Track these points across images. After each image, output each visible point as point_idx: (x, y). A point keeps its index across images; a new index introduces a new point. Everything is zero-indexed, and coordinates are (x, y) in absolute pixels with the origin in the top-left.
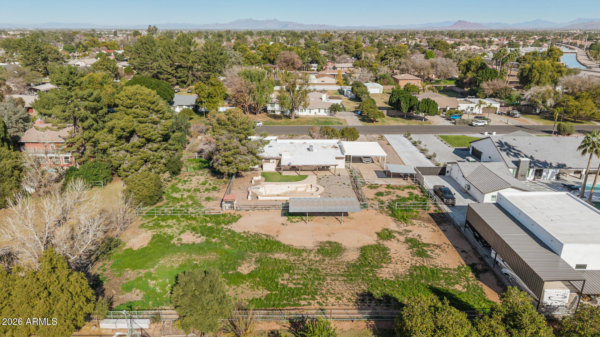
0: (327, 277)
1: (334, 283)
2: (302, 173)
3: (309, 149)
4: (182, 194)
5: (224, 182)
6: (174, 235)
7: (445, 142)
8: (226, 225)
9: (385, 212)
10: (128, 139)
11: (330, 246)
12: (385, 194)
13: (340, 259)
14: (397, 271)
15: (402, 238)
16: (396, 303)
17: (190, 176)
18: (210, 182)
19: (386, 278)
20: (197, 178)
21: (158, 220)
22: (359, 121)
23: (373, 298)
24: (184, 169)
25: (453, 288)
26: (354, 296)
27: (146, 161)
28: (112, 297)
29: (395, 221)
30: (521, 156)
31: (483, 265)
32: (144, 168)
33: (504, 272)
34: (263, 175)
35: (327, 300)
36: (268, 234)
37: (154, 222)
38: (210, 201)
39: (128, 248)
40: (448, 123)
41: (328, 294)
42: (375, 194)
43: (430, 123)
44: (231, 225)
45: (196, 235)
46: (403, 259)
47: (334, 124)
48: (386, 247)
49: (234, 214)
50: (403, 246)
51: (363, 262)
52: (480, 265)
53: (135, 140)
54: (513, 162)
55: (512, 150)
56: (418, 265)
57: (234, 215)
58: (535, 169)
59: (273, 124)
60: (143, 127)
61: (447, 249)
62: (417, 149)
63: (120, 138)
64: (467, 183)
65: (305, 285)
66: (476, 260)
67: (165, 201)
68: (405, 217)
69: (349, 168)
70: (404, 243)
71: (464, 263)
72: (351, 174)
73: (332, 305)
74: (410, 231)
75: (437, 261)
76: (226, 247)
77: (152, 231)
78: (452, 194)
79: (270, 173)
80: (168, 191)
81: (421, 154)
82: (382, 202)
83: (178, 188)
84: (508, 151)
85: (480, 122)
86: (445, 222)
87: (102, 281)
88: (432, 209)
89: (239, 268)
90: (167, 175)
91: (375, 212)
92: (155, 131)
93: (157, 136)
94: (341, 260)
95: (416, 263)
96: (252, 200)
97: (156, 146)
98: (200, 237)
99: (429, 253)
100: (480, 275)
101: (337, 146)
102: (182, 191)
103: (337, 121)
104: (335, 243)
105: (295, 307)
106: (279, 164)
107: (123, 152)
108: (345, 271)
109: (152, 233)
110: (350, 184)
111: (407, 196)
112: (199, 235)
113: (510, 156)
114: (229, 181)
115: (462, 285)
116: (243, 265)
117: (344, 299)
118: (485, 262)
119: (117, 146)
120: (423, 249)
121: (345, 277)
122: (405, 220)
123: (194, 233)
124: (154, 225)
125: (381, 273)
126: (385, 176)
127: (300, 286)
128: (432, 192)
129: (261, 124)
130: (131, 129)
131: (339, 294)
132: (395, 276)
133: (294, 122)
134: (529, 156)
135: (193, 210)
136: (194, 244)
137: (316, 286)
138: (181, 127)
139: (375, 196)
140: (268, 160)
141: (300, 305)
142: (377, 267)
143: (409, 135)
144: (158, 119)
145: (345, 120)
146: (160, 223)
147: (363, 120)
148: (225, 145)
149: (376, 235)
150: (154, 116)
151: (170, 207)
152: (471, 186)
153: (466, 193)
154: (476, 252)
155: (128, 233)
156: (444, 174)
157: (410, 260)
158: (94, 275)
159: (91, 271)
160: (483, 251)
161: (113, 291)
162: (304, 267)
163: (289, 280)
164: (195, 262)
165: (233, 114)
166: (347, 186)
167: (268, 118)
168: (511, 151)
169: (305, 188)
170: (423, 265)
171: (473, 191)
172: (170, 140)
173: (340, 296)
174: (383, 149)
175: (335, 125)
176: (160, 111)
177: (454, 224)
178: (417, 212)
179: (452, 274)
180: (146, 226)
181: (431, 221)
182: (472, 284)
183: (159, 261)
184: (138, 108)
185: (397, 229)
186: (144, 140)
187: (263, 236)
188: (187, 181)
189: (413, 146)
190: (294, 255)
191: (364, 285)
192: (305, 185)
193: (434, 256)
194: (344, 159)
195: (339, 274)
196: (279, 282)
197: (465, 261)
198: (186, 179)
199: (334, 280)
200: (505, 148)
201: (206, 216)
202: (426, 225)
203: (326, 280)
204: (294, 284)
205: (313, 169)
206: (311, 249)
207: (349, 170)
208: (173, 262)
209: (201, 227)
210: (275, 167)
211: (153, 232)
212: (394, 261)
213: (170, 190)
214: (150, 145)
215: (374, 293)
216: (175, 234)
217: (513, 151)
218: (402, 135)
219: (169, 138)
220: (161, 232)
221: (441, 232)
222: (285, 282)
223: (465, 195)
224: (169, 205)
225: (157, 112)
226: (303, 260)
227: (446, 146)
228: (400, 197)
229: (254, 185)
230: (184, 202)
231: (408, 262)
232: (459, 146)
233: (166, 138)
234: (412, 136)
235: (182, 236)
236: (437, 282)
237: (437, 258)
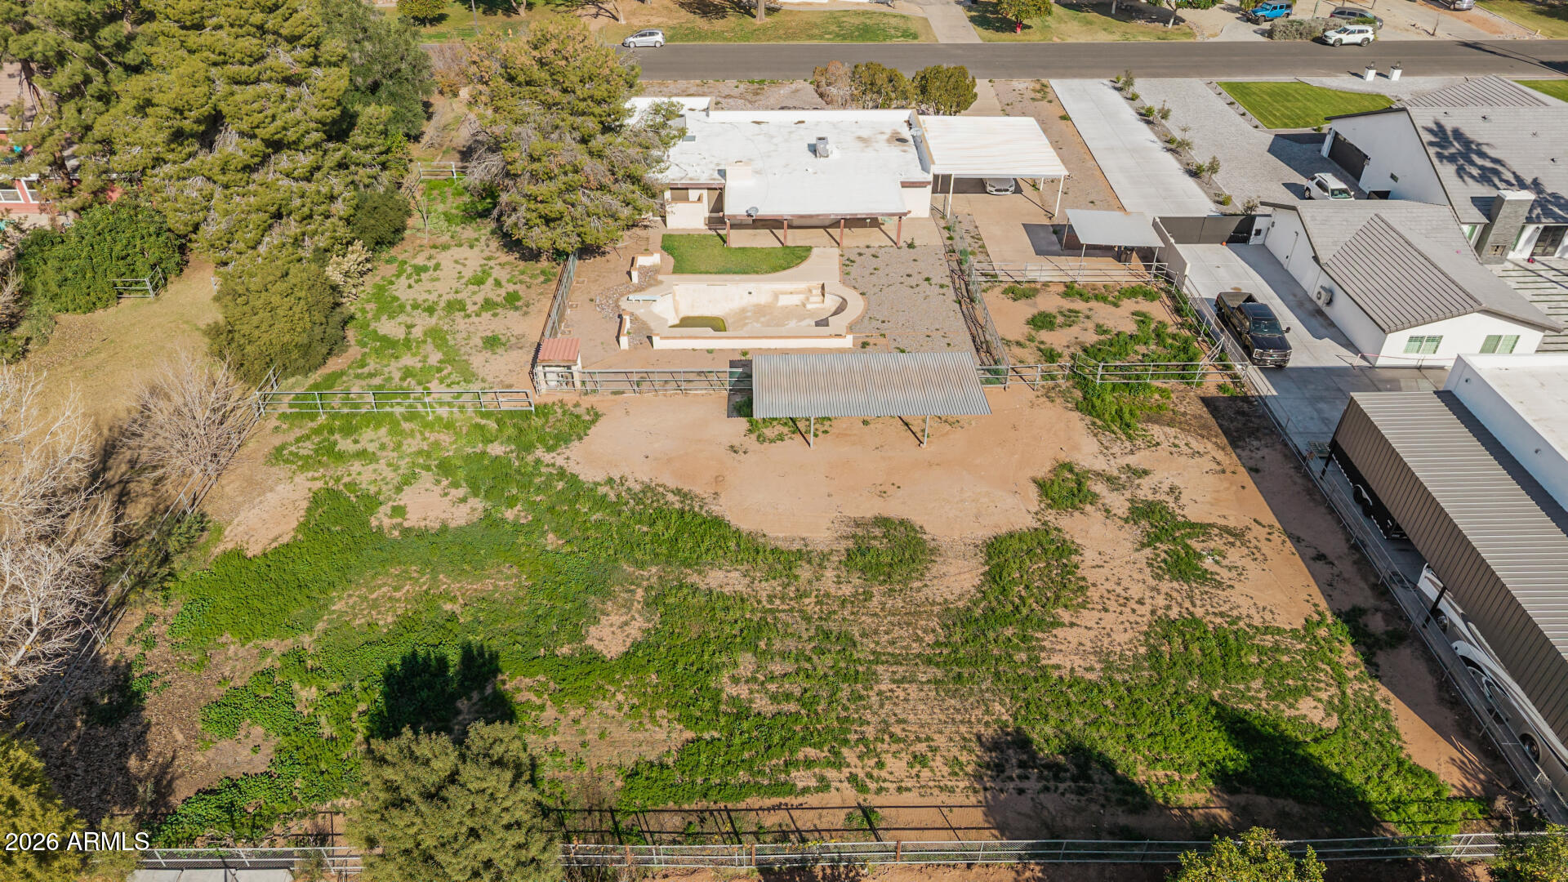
0: (880, 669)
1: (902, 695)
2: (795, 238)
3: (813, 149)
4: (409, 321)
5: (543, 272)
6: (379, 493)
7: (1242, 109)
8: (550, 449)
9: (1063, 394)
10: (207, 140)
11: (884, 536)
12: (1060, 319)
13: (919, 590)
14: (1106, 641)
15: (1119, 503)
16: (1108, 778)
17: (435, 247)
18: (497, 273)
19: (1072, 669)
20: (456, 257)
21: (332, 431)
22: (971, 24)
23: (1033, 756)
24: (414, 221)
25: (1293, 713)
26: (971, 751)
27: (278, 216)
28: (173, 758)
29: (1094, 430)
30: (1502, 180)
31: (1386, 613)
32: (273, 239)
33: (1460, 652)
34: (670, 245)
35: (880, 765)
36: (686, 489)
37: (317, 440)
38: (500, 351)
39: (230, 546)
40: (1247, 34)
41: (883, 741)
42: (1028, 323)
43: (1193, 35)
44: (568, 453)
45: (453, 491)
46: (1126, 589)
47: (892, 37)
48: (1068, 537)
49: (577, 405)
50: (1122, 534)
51: (994, 604)
52: (1379, 616)
53: (230, 144)
54: (1475, 200)
55: (1475, 157)
56: (1174, 614)
57: (577, 411)
58: (1541, 226)
59: (701, 36)
60: (246, 102)
61: (1265, 548)
62: (1154, 137)
63: (178, 136)
64: (1325, 281)
65: (807, 701)
66: (1363, 597)
67: (354, 351)
68: (1127, 416)
69: (944, 217)
70: (1126, 521)
71: (1323, 605)
72: (950, 238)
73: (899, 789)
74: (1146, 472)
75: (1235, 596)
76: (551, 541)
77: (310, 474)
78: (1282, 332)
79: (689, 238)
80: (363, 310)
81: (1169, 156)
82: (1051, 356)
83: (396, 299)
84: (1461, 162)
85: (1353, 32)
86: (1254, 433)
87: (138, 693)
88: (1212, 382)
89: (592, 629)
90: (358, 252)
91: (1031, 395)
92: (292, 109)
93: (302, 128)
94: (921, 596)
95: (1169, 608)
96: (634, 347)
97: (305, 161)
98: (464, 500)
99: (1208, 563)
100: (1381, 658)
101: (906, 133)
102: (408, 308)
103: (901, 23)
104: (902, 522)
105: (775, 801)
106: (718, 206)
107: (199, 182)
108: (937, 644)
109: (309, 484)
110: (947, 281)
111: (1130, 327)
112: (461, 492)
113: (1466, 178)
114: (559, 269)
115: (1320, 700)
116: (604, 619)
117: (938, 762)
118: (1393, 602)
119: (175, 162)
120: (1187, 547)
121: (937, 665)
122: (1128, 425)
123: (445, 483)
124: (316, 451)
125: (1053, 650)
126: (1057, 247)
127: (792, 707)
128: (1210, 315)
129: (659, 38)
130: (207, 110)
131: (918, 739)
132: (1099, 661)
133: (764, 30)
134: (1529, 180)
135: (443, 388)
136: (444, 529)
137: (845, 708)
138: (399, 70)
139: (1027, 329)
140: (681, 191)
141: (791, 790)
142: (1041, 625)
143: (1129, 83)
144: (298, 69)
145: (926, 19)
146: (335, 443)
147: (981, 21)
148: (533, 159)
149: (1033, 492)
150: (284, 59)
151: (371, 375)
152: (1338, 292)
153: (1319, 319)
154: (1363, 563)
155: (231, 485)
156: (1246, 240)
157: (1148, 594)
158: (114, 668)
159: (104, 650)
160: (1387, 561)
161: (176, 732)
162: (804, 625)
163: (755, 679)
164: (448, 607)
165: (554, 45)
166: (937, 290)
167: (683, 12)
168: (1472, 163)
169: (802, 297)
170: (1191, 614)
171: (1342, 311)
172: (356, 131)
173: (921, 747)
174: (1048, 137)
175: (895, 41)
176: (300, 37)
177: (1286, 445)
178: (1161, 391)
179: (1287, 651)
180: (291, 453)
181: (1209, 428)
182: (1355, 693)
183: (331, 601)
184: (219, 27)
185: (1100, 464)
186: (257, 144)
187: (670, 497)
188: (425, 269)
189: (1143, 126)
190: (771, 575)
191: (1003, 704)
192: (803, 286)
193: (1225, 574)
194: (930, 188)
195: (918, 656)
196: (721, 690)
197: (1329, 597)
198: (420, 261)
199: (903, 680)
200: (1453, 150)
201: (487, 415)
202: (1194, 444)
203: (877, 682)
204: (774, 698)
205: (827, 223)
206: (826, 550)
207: (942, 223)
208: (375, 605)
209: (468, 458)
210: (707, 214)
211: (314, 479)
212: (1096, 599)
213: (371, 307)
214: (283, 160)
215: (1034, 736)
216: (384, 488)
217: (1479, 161)
218: (1106, 81)
219: (352, 125)
220: (338, 480)
221: (1244, 476)
222: (743, 691)
223: (1315, 322)
224: (366, 370)
225: (292, 40)
226: (801, 595)
227: (1245, 125)
228: (1105, 332)
229: (640, 289)
230: (414, 355)
231: (1141, 602)
232: (1286, 126)
233: (339, 128)
234: (1140, 85)
235: (407, 498)
236: (1241, 687)
237: (1236, 585)
